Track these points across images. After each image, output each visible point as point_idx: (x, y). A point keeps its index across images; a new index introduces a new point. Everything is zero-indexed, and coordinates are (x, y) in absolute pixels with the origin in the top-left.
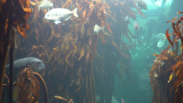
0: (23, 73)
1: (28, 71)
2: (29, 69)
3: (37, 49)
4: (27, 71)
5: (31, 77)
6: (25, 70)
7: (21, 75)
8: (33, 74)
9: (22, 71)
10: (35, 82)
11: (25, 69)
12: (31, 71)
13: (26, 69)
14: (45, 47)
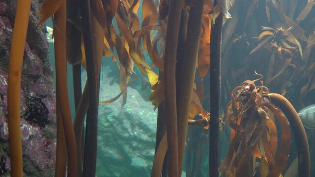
0: (242, 94)
1: (255, 90)
2: (258, 84)
3: (270, 37)
4: (252, 88)
5: (263, 106)
6: (248, 87)
7: (235, 99)
8: (267, 97)
9: (240, 89)
10: (275, 116)
11: (247, 84)
12: (264, 89)
13: (250, 82)
14: (290, 30)
